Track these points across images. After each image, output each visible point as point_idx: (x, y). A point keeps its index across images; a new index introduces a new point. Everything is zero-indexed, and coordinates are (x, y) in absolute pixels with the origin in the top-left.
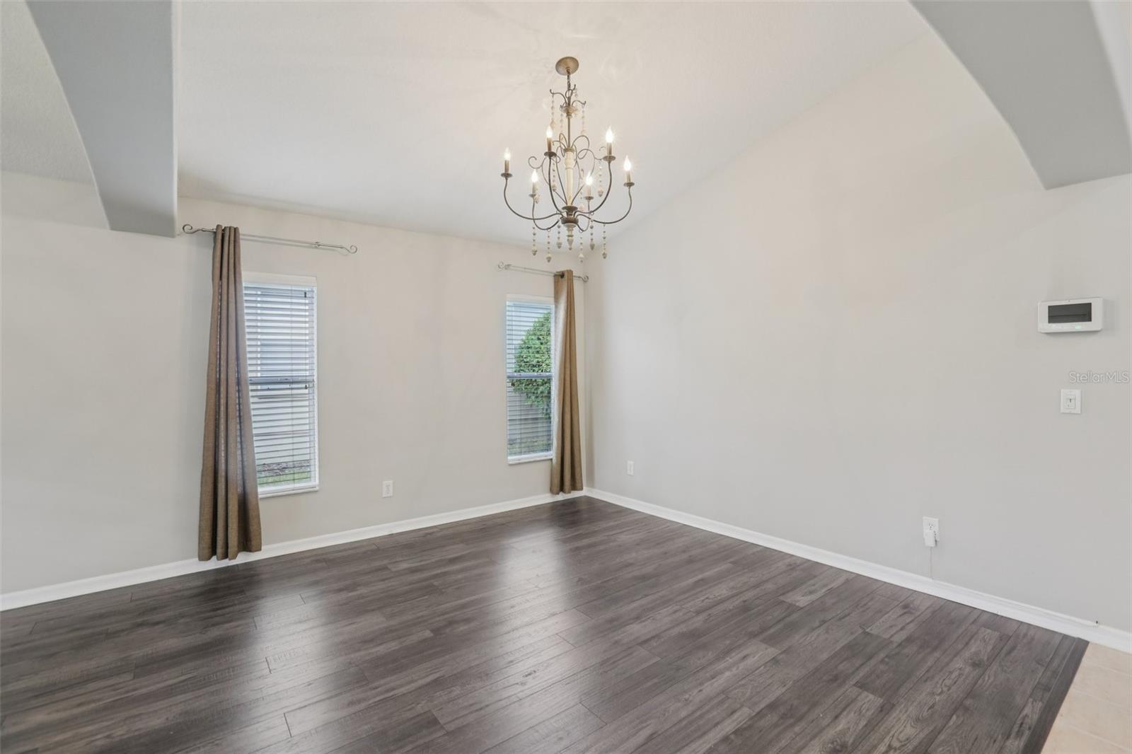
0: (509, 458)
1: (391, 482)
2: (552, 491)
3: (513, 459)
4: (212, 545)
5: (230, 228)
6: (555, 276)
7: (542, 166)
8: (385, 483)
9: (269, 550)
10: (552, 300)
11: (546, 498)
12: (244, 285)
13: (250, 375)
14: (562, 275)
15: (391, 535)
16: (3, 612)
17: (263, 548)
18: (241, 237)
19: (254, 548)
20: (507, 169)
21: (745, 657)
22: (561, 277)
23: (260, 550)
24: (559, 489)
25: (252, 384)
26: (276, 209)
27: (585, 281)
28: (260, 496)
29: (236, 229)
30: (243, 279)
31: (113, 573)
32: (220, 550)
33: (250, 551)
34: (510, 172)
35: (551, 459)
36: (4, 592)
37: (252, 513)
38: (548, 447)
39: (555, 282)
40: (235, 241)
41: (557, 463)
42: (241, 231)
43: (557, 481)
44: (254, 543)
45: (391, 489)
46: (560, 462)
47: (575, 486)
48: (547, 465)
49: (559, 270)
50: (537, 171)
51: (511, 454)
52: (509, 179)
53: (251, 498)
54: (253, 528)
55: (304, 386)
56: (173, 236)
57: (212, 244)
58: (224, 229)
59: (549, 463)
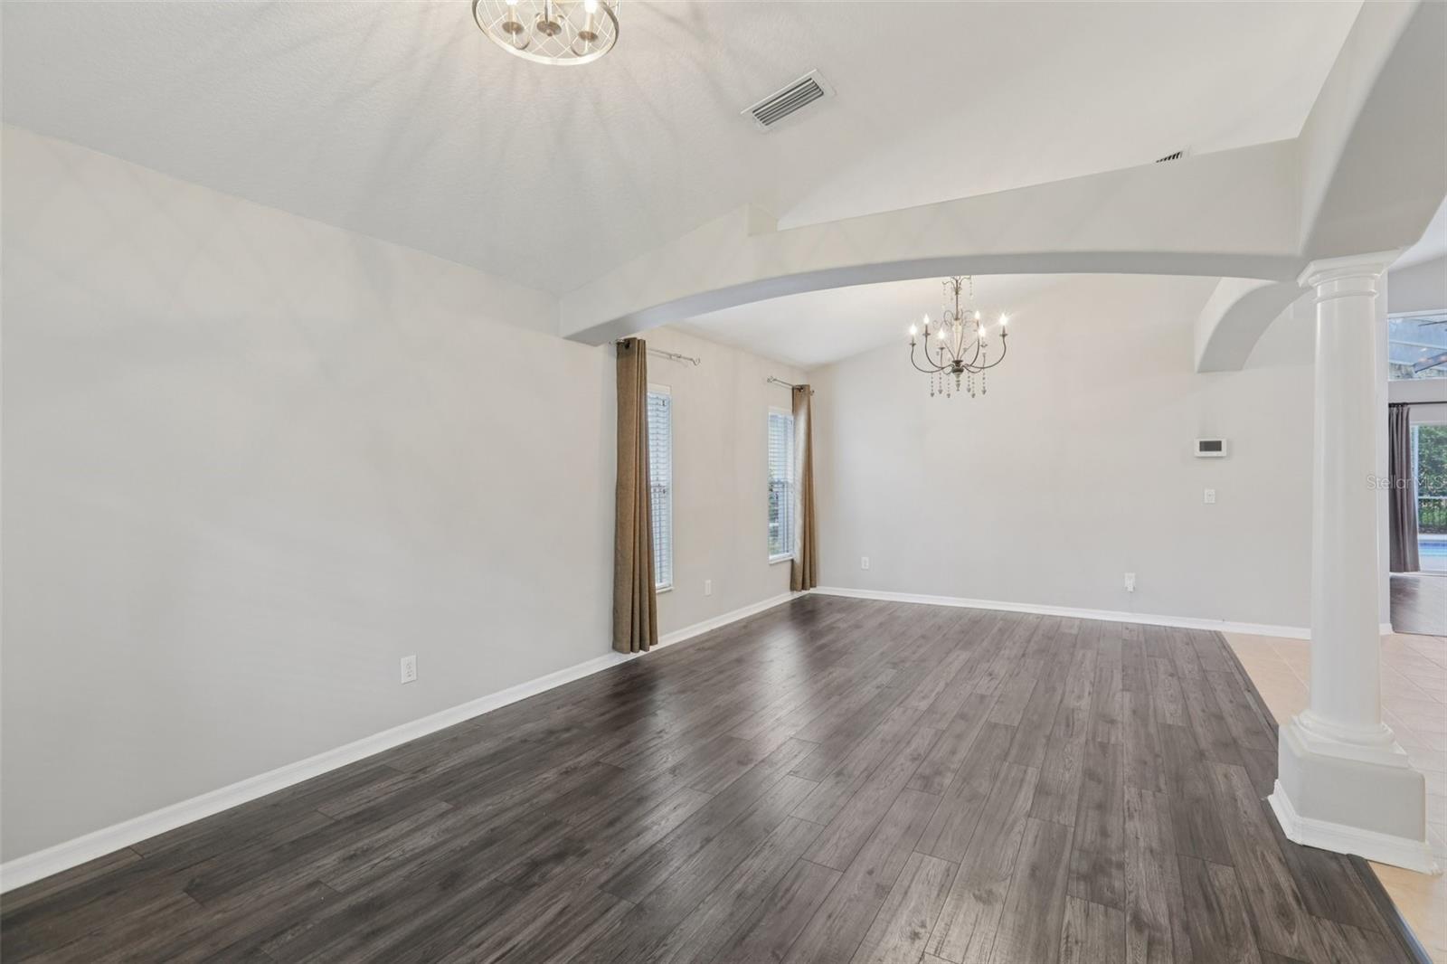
0: (771, 557)
1: (710, 582)
3: (771, 559)
5: (642, 341)
6: (793, 389)
10: (791, 411)
11: (788, 597)
14: (800, 389)
19: (655, 640)
22: (798, 390)
24: (800, 586)
29: (645, 342)
33: (653, 643)
35: (793, 560)
39: (792, 396)
40: (645, 353)
43: (798, 578)
44: (655, 635)
45: (710, 588)
46: (803, 562)
48: (787, 569)
49: (797, 384)
56: (596, 345)
57: (616, 354)
58: (639, 341)
59: (789, 564)
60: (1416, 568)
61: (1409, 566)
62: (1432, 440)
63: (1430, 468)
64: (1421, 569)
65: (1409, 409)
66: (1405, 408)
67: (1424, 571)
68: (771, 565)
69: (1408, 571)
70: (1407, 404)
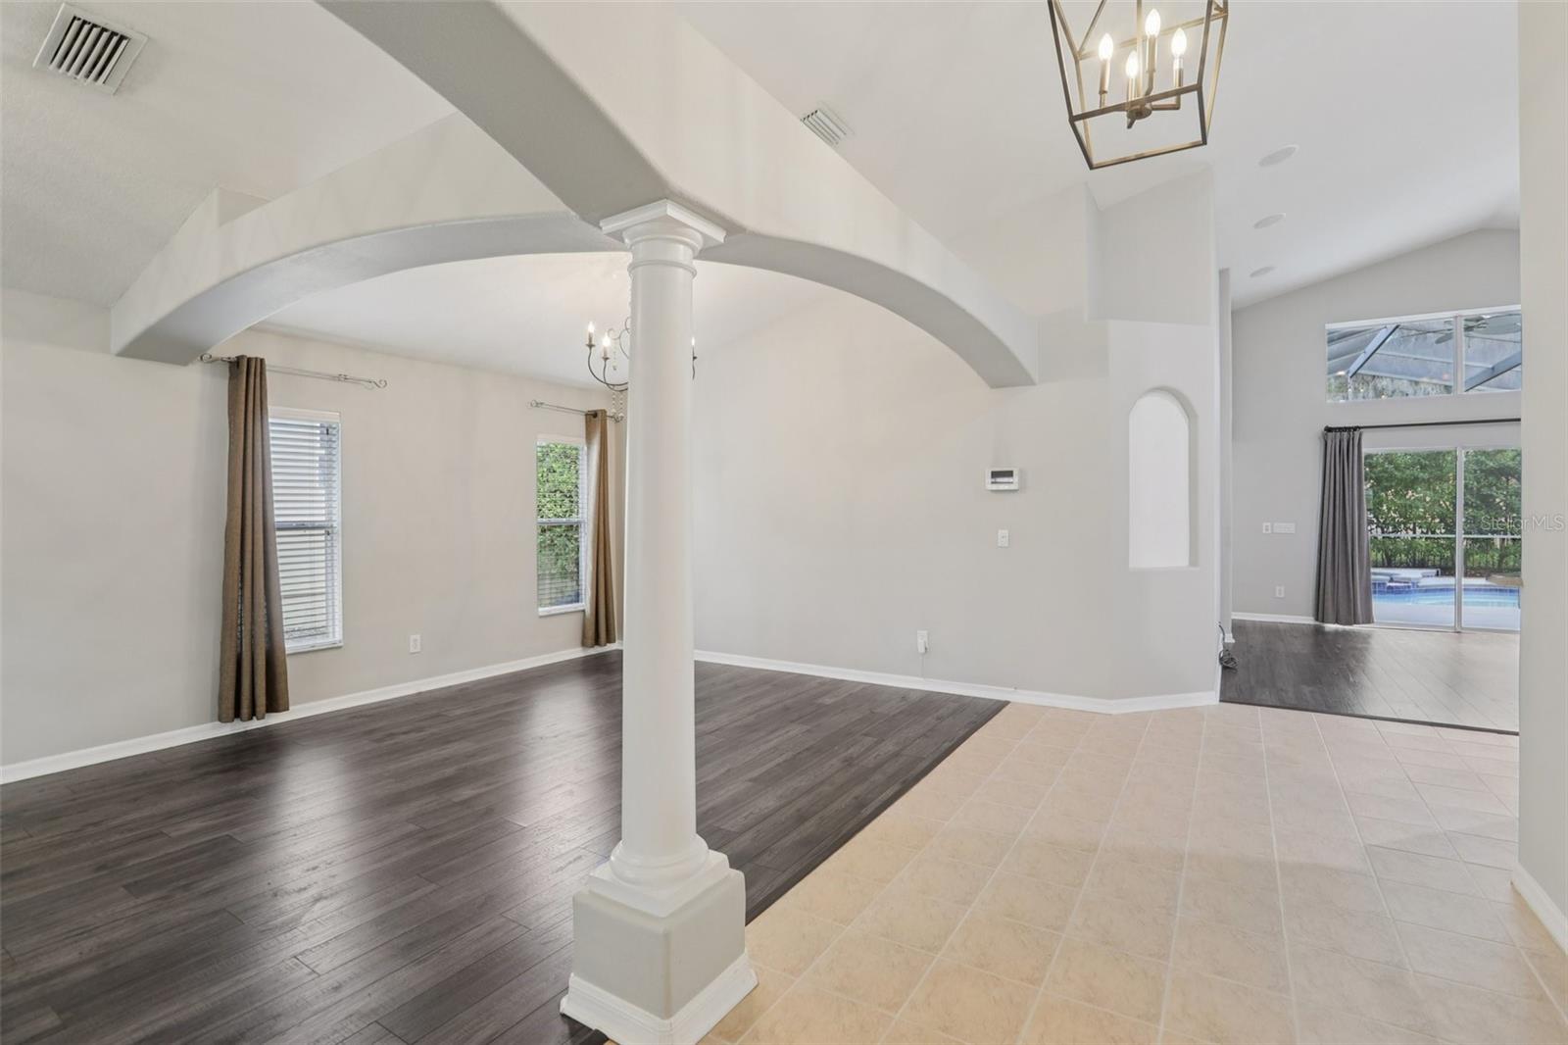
0: (541, 609)
1: (418, 637)
2: (584, 644)
3: (543, 611)
4: (236, 705)
5: (256, 358)
6: (586, 415)
7: (619, 338)
8: (413, 637)
9: (298, 710)
10: (584, 440)
11: (578, 653)
12: (270, 420)
13: (277, 519)
14: (595, 415)
15: (420, 693)
16: (3, 785)
17: (291, 708)
18: (267, 368)
19: (281, 709)
20: (590, 340)
21: (788, 732)
22: (593, 416)
23: (288, 709)
24: (593, 642)
25: (279, 529)
26: (296, 337)
27: (617, 421)
28: (287, 652)
29: (262, 360)
30: (270, 414)
31: (125, 739)
32: (245, 710)
33: (277, 711)
34: (593, 343)
35: (584, 611)
36: (4, 764)
37: (279, 670)
38: (577, 598)
39: (587, 422)
40: (261, 373)
41: (591, 614)
42: (267, 362)
43: (591, 633)
44: (281, 702)
45: (419, 644)
46: (594, 613)
47: (610, 639)
48: (577, 619)
49: (590, 409)
50: (609, 335)
51: (541, 605)
52: (593, 349)
53: (278, 653)
54: (280, 686)
55: (323, 532)
56: (185, 363)
57: (228, 375)
58: (249, 360)
59: (581, 615)
60: (1369, 620)
61: (1360, 618)
62: (1482, 471)
63: (1478, 502)
64: (1375, 620)
65: (1360, 435)
66: (1357, 433)
67: (1380, 623)
68: (541, 617)
69: (1359, 623)
70: (1360, 428)
